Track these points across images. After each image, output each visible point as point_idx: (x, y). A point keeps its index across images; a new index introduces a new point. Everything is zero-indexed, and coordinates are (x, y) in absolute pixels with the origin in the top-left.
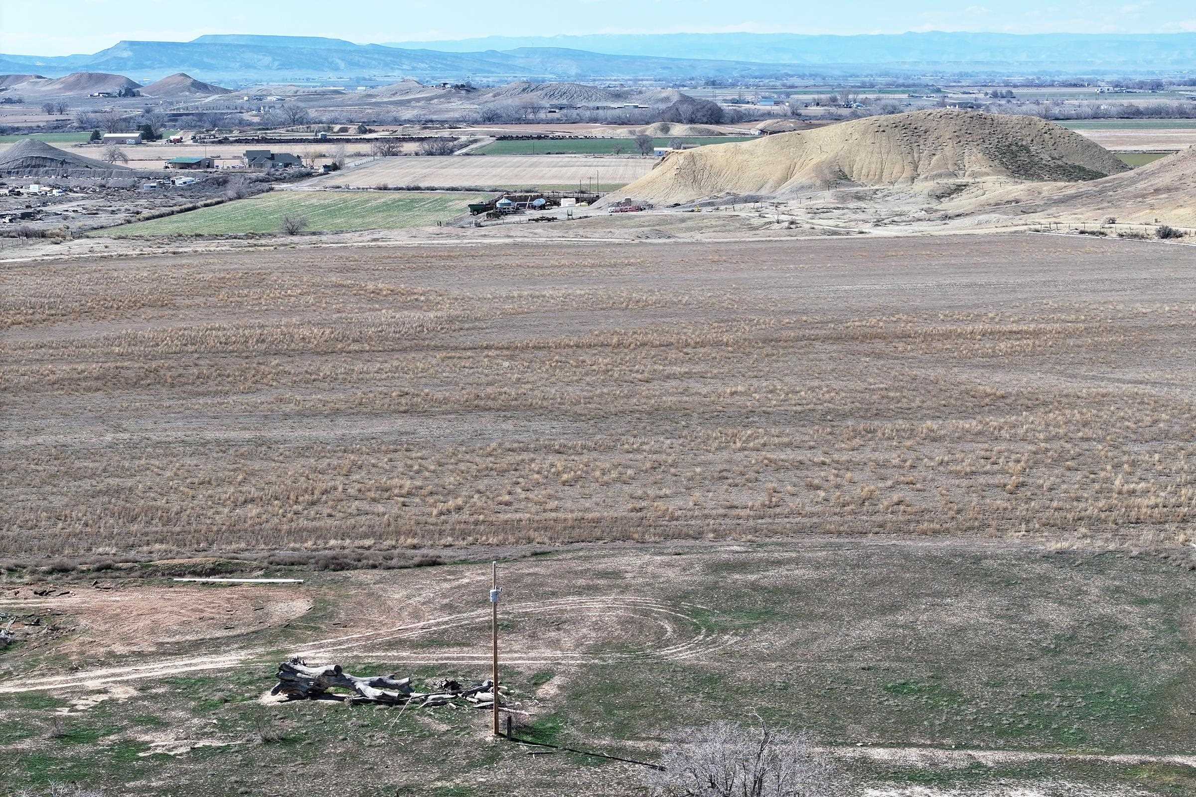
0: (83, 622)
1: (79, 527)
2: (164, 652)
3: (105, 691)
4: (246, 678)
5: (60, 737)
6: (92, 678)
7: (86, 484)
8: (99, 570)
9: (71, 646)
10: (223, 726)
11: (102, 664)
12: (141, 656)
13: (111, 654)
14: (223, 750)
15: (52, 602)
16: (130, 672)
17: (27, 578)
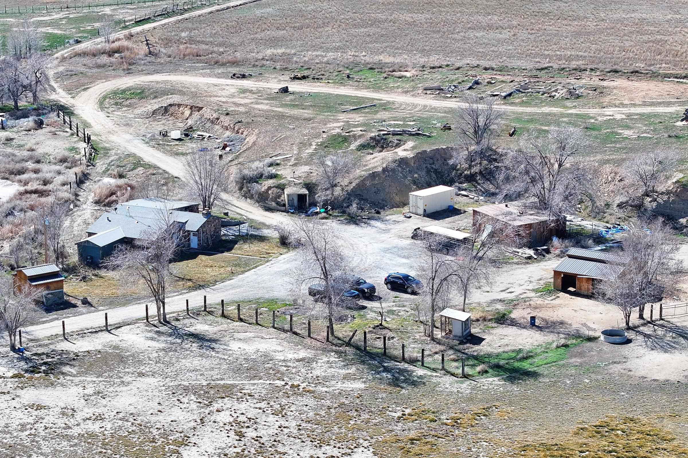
0: (615, 91)
1: (631, 55)
2: (645, 104)
3: (613, 116)
4: (675, 116)
5: (587, 128)
6: (609, 111)
7: (645, 38)
8: (632, 73)
9: (606, 100)
10: (655, 130)
11: (616, 106)
12: (634, 105)
13: (622, 104)
14: (650, 138)
15: (605, 84)
16: (626, 110)
17: (598, 73)
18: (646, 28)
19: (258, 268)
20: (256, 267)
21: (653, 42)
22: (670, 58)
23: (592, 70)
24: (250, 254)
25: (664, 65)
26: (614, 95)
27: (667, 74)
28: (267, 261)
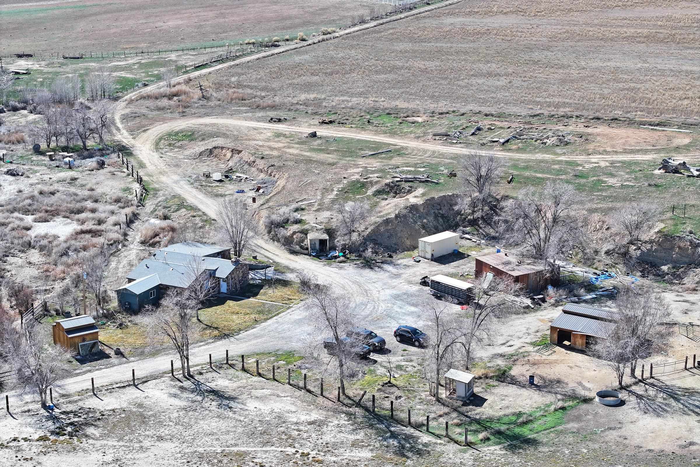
0: (598, 138)
1: (610, 103)
2: (626, 152)
3: (598, 163)
4: (652, 164)
5: (576, 176)
6: (594, 158)
7: (621, 85)
8: (612, 120)
9: (591, 147)
10: (636, 179)
11: (600, 154)
12: (616, 152)
13: (605, 151)
14: (632, 187)
15: (589, 130)
16: (609, 158)
17: (583, 120)
18: (621, 76)
19: (280, 315)
20: (278, 314)
21: (627, 89)
22: (643, 105)
23: (577, 117)
24: (274, 300)
25: (639, 113)
26: (598, 142)
27: (641, 122)
28: (289, 308)
